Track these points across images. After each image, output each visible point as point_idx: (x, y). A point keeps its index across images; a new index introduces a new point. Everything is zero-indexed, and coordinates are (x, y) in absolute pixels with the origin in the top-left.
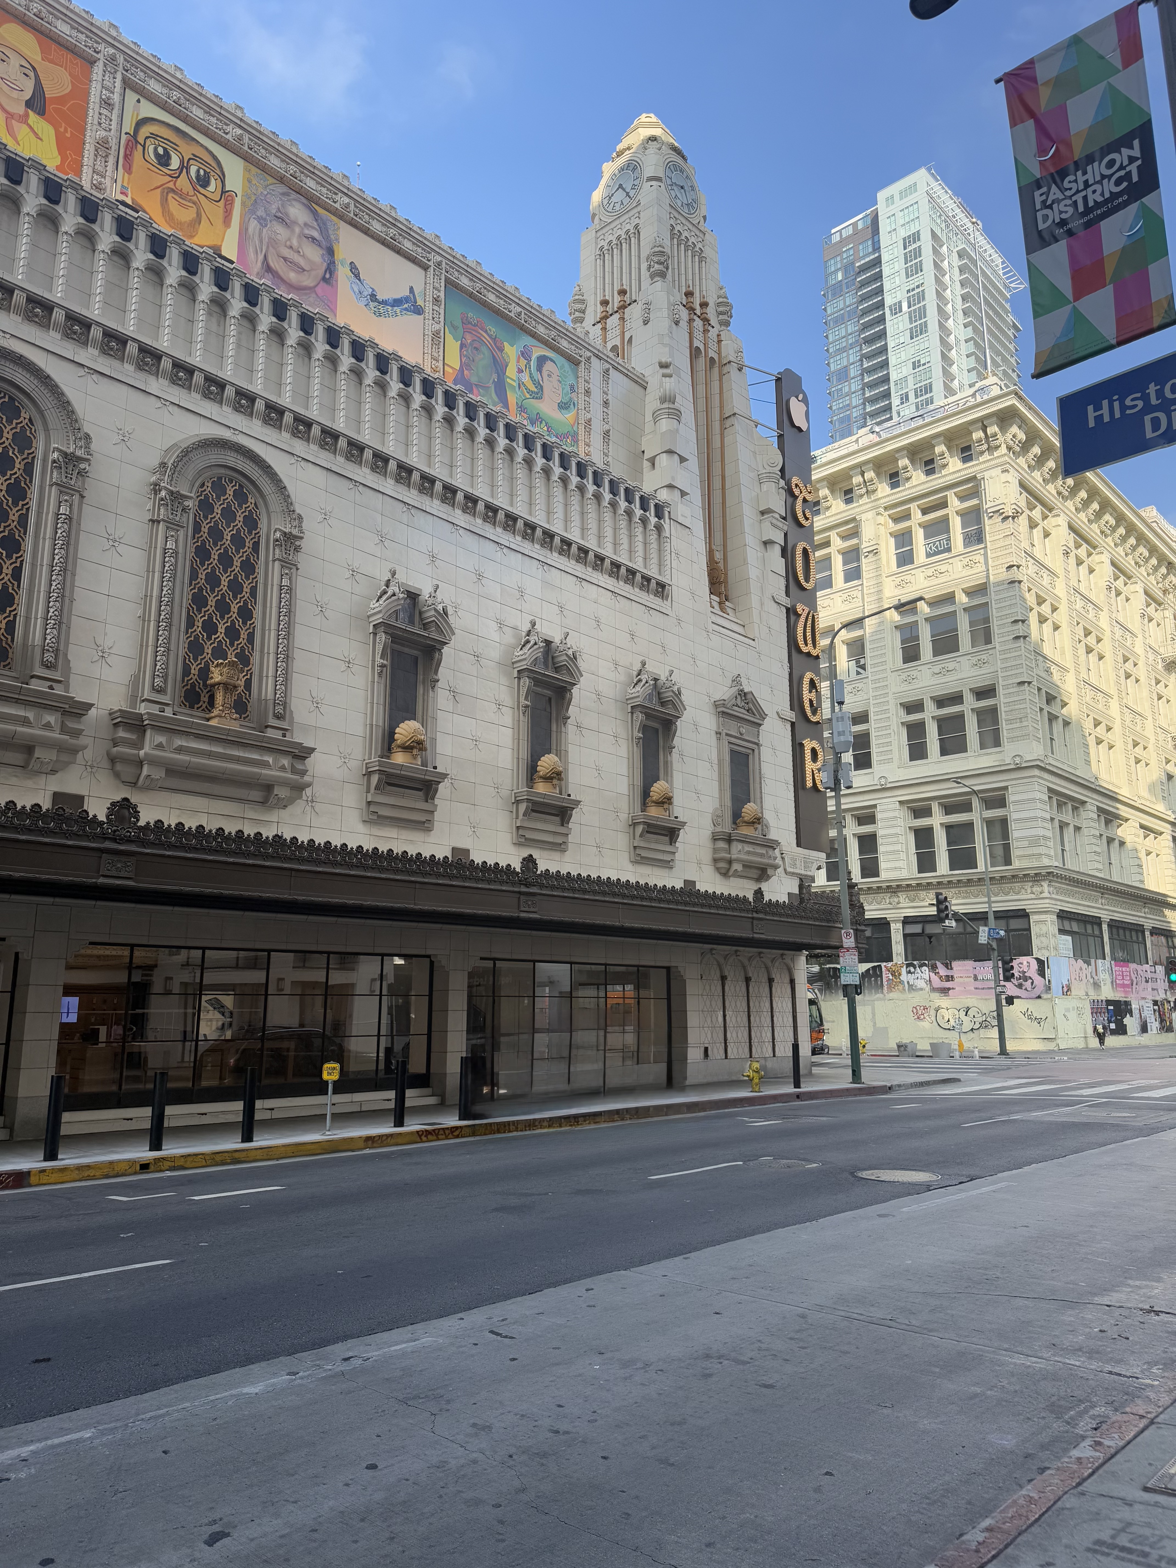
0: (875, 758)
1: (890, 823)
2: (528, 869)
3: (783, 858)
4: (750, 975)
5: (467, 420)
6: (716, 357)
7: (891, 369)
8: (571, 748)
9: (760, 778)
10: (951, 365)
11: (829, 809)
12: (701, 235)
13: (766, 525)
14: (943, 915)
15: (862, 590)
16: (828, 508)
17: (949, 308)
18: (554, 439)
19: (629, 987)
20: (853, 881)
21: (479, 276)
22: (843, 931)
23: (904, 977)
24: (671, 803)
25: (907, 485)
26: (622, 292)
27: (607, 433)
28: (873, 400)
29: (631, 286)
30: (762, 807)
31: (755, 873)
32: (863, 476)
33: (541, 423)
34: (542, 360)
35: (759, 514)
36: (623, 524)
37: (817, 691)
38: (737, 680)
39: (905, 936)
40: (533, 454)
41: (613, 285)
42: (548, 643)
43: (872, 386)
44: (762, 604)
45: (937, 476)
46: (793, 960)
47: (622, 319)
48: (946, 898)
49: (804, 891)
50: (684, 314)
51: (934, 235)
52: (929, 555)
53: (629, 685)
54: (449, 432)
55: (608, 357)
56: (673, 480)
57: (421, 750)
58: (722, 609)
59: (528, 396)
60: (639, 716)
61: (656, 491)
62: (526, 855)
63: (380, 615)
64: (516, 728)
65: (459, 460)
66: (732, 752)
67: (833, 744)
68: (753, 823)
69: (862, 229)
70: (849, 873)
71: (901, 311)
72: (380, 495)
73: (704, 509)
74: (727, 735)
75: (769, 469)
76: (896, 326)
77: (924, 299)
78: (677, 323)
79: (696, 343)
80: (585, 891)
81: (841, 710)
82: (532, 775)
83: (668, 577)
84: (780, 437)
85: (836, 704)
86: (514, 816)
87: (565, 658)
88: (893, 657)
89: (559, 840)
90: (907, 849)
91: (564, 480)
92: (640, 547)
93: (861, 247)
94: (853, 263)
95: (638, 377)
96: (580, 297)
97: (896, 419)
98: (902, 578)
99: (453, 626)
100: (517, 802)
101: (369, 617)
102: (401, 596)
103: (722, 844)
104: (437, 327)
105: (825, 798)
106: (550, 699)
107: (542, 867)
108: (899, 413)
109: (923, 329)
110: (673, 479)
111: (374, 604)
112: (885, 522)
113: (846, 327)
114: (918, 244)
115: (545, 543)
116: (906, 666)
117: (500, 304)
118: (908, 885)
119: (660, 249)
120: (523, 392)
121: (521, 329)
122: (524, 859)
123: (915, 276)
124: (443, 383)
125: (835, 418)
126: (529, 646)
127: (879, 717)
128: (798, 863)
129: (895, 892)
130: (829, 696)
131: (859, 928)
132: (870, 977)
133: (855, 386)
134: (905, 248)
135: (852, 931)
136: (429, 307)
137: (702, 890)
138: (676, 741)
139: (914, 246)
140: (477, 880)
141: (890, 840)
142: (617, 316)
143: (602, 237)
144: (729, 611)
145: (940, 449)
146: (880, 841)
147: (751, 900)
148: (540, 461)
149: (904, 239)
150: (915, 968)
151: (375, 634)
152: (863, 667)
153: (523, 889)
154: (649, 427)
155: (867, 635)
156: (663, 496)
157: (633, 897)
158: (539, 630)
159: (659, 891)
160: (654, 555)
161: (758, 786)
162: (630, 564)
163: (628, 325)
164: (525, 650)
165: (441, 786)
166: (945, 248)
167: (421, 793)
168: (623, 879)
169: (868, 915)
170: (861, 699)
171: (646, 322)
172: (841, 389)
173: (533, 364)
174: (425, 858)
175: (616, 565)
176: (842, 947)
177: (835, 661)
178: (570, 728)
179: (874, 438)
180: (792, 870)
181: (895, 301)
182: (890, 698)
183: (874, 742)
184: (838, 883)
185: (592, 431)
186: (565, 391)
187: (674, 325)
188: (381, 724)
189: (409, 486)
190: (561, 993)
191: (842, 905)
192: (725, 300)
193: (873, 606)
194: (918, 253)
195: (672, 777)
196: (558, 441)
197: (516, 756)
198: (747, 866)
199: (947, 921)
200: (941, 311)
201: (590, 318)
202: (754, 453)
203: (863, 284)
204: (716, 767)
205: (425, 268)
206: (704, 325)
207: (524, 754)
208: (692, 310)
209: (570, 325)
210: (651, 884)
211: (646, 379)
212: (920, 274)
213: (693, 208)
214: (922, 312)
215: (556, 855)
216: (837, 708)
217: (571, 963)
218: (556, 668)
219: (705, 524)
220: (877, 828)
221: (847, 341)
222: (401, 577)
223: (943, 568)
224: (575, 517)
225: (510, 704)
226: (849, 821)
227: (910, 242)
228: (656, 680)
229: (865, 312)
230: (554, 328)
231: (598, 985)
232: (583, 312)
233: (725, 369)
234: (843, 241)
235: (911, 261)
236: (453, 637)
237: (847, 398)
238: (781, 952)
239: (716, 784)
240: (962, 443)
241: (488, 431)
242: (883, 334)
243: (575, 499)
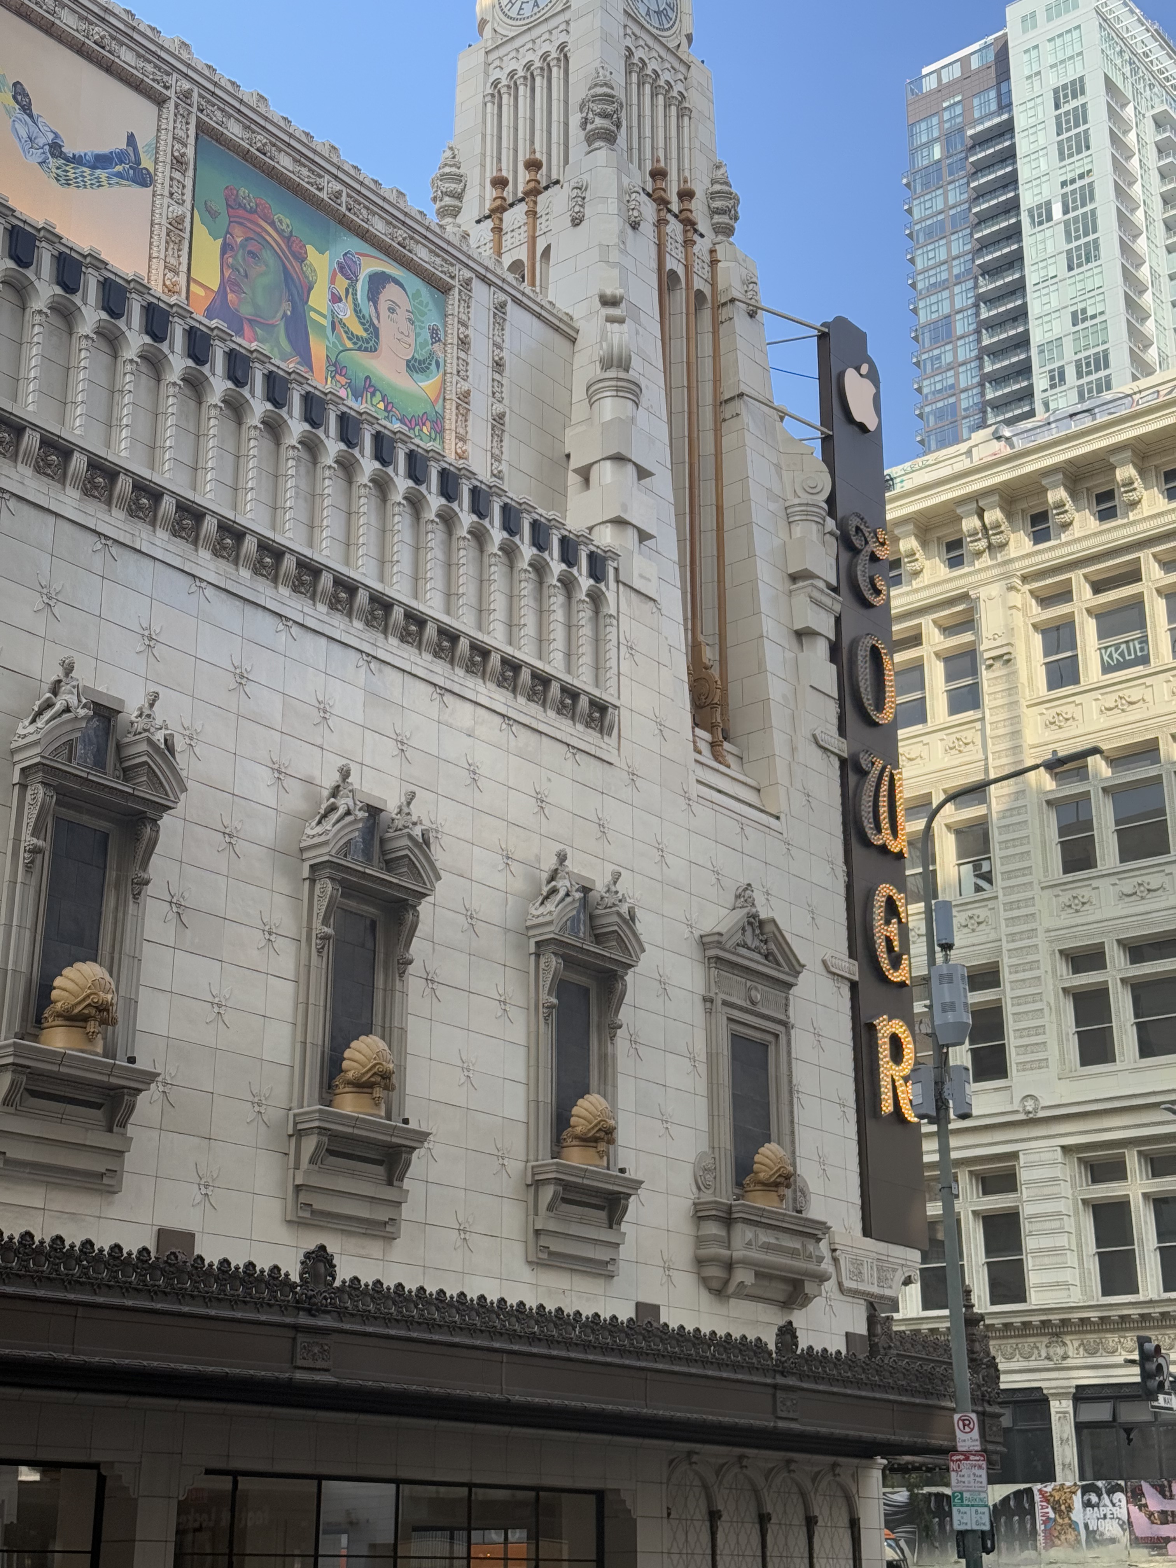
0: (1013, 1057)
1: (1046, 1191)
2: (315, 1276)
3: (835, 1260)
4: (769, 1509)
5: (230, 385)
6: (707, 290)
7: (1032, 323)
8: (412, 1024)
9: (791, 1092)
10: (1144, 319)
11: (927, 1159)
12: (683, 69)
13: (801, 600)
14: (1153, 1384)
15: (983, 730)
16: (917, 573)
17: (1139, 217)
18: (397, 426)
19: (517, 1535)
20: (976, 1310)
21: (262, 122)
22: (956, 1417)
23: (1078, 1514)
24: (611, 1141)
25: (1064, 537)
26: (533, 165)
27: (499, 418)
28: (998, 379)
29: (549, 155)
30: (794, 1152)
31: (779, 1291)
32: (981, 517)
33: (373, 395)
34: (378, 282)
35: (787, 581)
36: (527, 588)
37: (900, 921)
38: (744, 895)
39: (1080, 1427)
40: (356, 452)
41: (516, 151)
42: (374, 812)
43: (996, 352)
44: (793, 750)
45: (1120, 522)
46: (855, 1477)
47: (532, 214)
48: (1158, 1348)
49: (879, 1330)
50: (649, 210)
51: (1110, 85)
52: (1107, 669)
53: (531, 899)
54: (193, 404)
55: (504, 280)
56: (625, 511)
57: (104, 1022)
58: (717, 757)
59: (349, 345)
60: (552, 962)
61: (591, 529)
62: (312, 1247)
63: (37, 750)
64: (302, 980)
65: (211, 457)
66: (735, 1038)
67: (933, 1027)
68: (777, 1185)
69: (979, 71)
70: (968, 1292)
71: (1049, 218)
72: (51, 519)
73: (682, 566)
74: (725, 1003)
75: (805, 498)
76: (1040, 247)
77: (1092, 199)
78: (635, 226)
79: (671, 264)
80: (431, 1325)
81: (946, 960)
82: (332, 1078)
83: (613, 691)
84: (827, 440)
85: (937, 949)
86: (292, 1164)
87: (406, 842)
88: (1045, 860)
89: (382, 1214)
90: (1080, 1245)
91: (415, 503)
92: (558, 634)
93: (976, 102)
94: (961, 130)
95: (561, 320)
96: (454, 170)
97: (1041, 415)
98: (1058, 710)
99: (184, 774)
100: (299, 1134)
101: (13, 752)
102: (82, 712)
103: (713, 1229)
104: (178, 210)
105: (917, 1137)
106: (373, 924)
107: (344, 1272)
108: (1046, 405)
109: (1091, 253)
110: (624, 507)
111: (24, 728)
112: (1024, 605)
113: (948, 245)
114: (1081, 100)
115: (375, 618)
116: (1070, 877)
117: (302, 175)
118: (1082, 1320)
119: (605, 90)
120: (339, 338)
121: (341, 222)
122: (308, 1255)
123: (1076, 158)
124: (185, 313)
125: (927, 409)
126: (334, 817)
127: (1021, 976)
128: (865, 1271)
129: (1057, 1335)
130: (923, 931)
131: (989, 1409)
132: (1010, 1515)
133: (966, 351)
134: (1057, 107)
135: (974, 1416)
136: (163, 174)
137: (673, 1325)
138: (625, 1015)
139: (1074, 103)
140: (208, 1299)
141: (1047, 1225)
142: (522, 208)
143: (497, 63)
144: (730, 759)
145: (1125, 472)
146: (1026, 1226)
147: (772, 1347)
148: (368, 466)
149: (1056, 91)
150: (1099, 1495)
151: (23, 787)
152: (988, 877)
153: (304, 1319)
154: (580, 411)
155: (995, 816)
156: (605, 538)
157: (532, 1339)
158: (356, 786)
159: (584, 1326)
160: (586, 649)
161: (785, 1109)
162: (539, 664)
163: (542, 225)
164: (327, 825)
165: (142, 1098)
166: (1130, 109)
167: (98, 1114)
168: (512, 1301)
169: (1007, 1382)
170: (984, 939)
171: (577, 222)
172: (939, 357)
173: (361, 286)
174: (101, 1250)
175: (512, 666)
176: (954, 1450)
177: (934, 862)
178: (414, 984)
179: (1001, 449)
180: (852, 1285)
181: (1039, 200)
182: (1040, 940)
183: (1010, 1025)
184: (946, 1312)
185: (471, 414)
186: (420, 340)
187: (629, 230)
188: (24, 968)
189: (109, 503)
190: (373, 1546)
191: (954, 1361)
192: (725, 188)
193: (1004, 761)
194: (1081, 116)
195: (615, 1086)
196: (405, 429)
197: (299, 1038)
198: (763, 1274)
199: (1161, 1397)
200: (1123, 221)
201: (471, 208)
202: (778, 467)
203: (981, 168)
204: (702, 1069)
205: (160, 101)
206: (685, 232)
207: (317, 1034)
208: (662, 203)
209: (432, 219)
210: (569, 1310)
211: (576, 325)
212: (1085, 153)
213: (668, 18)
214: (1090, 223)
215: (375, 1248)
216: (939, 956)
217: (398, 1482)
218: (387, 862)
219: (684, 593)
220: (1020, 1199)
221: (950, 270)
222: (83, 675)
223: (1134, 694)
224: (434, 571)
225: (292, 931)
226: (965, 1185)
227: (1066, 96)
228: (586, 890)
229: (983, 219)
230: (404, 223)
231: (452, 1530)
232: (459, 197)
233: (724, 313)
234: (943, 90)
235: (1068, 129)
236: (183, 797)
237: (950, 373)
238: (831, 1459)
239: (702, 1104)
240: (1164, 464)
241: (269, 406)
242: (1016, 260)
243: (435, 538)
